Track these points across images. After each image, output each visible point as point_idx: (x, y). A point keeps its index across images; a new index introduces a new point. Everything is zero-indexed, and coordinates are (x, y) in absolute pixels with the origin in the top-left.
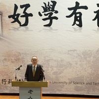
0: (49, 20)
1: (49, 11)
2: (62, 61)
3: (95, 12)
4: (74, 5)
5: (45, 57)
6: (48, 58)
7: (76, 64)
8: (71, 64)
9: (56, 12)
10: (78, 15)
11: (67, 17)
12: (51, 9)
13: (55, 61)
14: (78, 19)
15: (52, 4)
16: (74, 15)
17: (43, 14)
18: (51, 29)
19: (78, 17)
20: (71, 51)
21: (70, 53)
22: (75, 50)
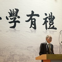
0: (14, 23)
1: (14, 16)
2: (23, 55)
3: (44, 19)
4: (30, 13)
5: (11, 53)
6: (13, 54)
7: (33, 57)
8: (29, 58)
9: (19, 17)
10: (33, 20)
11: (26, 21)
12: (15, 15)
13: (18, 55)
14: (34, 23)
15: (16, 11)
16: (31, 20)
17: (9, 18)
18: (15, 30)
19: (33, 22)
20: (29, 47)
21: (29, 49)
22: (32, 47)
